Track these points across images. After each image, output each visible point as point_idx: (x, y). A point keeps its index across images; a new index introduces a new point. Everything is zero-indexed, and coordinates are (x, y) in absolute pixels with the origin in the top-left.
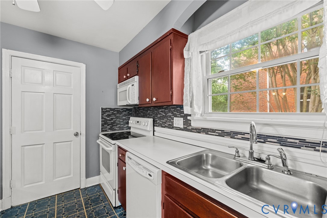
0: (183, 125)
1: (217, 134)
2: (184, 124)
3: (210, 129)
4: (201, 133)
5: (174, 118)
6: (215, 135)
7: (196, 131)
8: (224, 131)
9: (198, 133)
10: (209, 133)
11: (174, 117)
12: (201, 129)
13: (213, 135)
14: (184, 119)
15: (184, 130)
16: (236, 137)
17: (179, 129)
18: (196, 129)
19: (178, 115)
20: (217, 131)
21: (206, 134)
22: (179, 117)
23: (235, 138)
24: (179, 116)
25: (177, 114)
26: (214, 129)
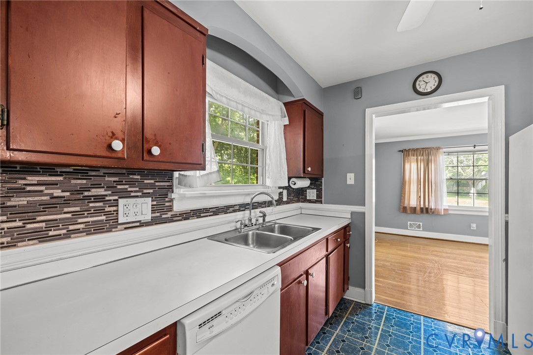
0: (152, 213)
1: (212, 213)
2: (153, 211)
3: (204, 209)
4: (190, 218)
5: (120, 201)
6: (210, 216)
7: (180, 218)
8: (218, 207)
9: (184, 220)
10: (202, 215)
11: (120, 198)
12: (190, 212)
13: (207, 216)
14: (152, 201)
15: (153, 225)
16: (228, 211)
17: (138, 224)
18: (181, 215)
19: (135, 192)
20: (211, 210)
21: (197, 218)
22: (137, 197)
23: (227, 213)
24: (139, 194)
25: (129, 189)
26: (207, 208)
